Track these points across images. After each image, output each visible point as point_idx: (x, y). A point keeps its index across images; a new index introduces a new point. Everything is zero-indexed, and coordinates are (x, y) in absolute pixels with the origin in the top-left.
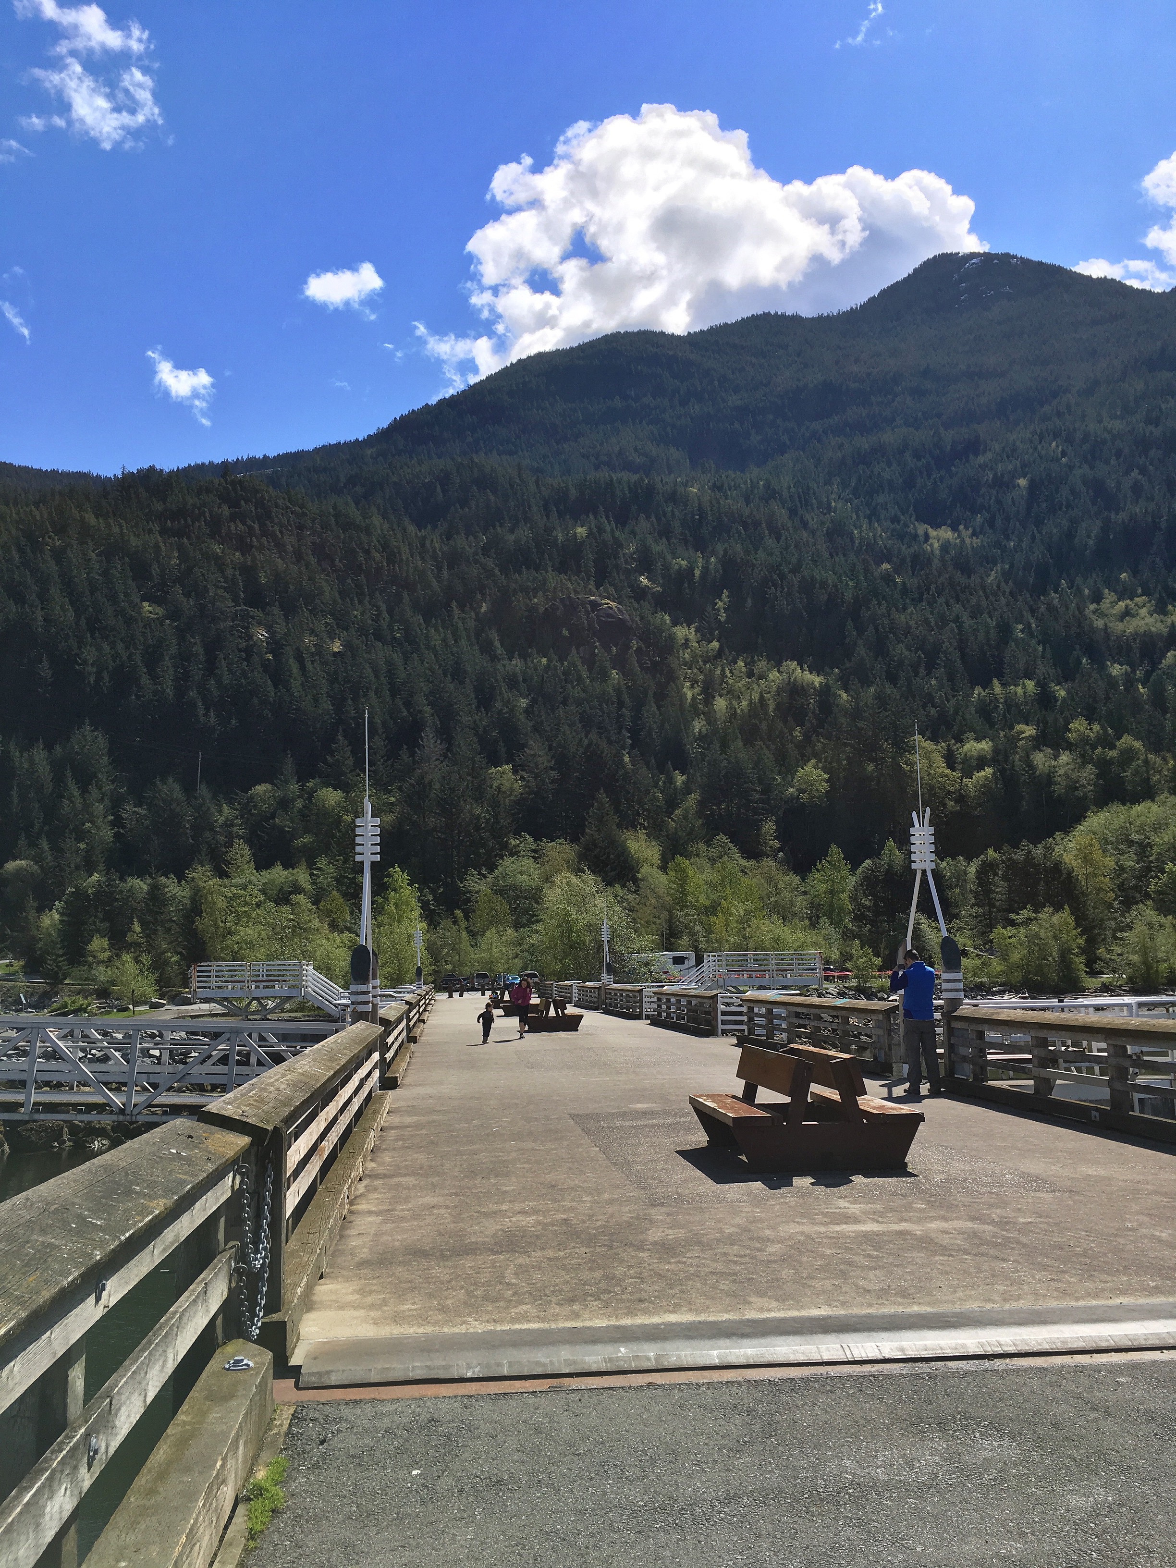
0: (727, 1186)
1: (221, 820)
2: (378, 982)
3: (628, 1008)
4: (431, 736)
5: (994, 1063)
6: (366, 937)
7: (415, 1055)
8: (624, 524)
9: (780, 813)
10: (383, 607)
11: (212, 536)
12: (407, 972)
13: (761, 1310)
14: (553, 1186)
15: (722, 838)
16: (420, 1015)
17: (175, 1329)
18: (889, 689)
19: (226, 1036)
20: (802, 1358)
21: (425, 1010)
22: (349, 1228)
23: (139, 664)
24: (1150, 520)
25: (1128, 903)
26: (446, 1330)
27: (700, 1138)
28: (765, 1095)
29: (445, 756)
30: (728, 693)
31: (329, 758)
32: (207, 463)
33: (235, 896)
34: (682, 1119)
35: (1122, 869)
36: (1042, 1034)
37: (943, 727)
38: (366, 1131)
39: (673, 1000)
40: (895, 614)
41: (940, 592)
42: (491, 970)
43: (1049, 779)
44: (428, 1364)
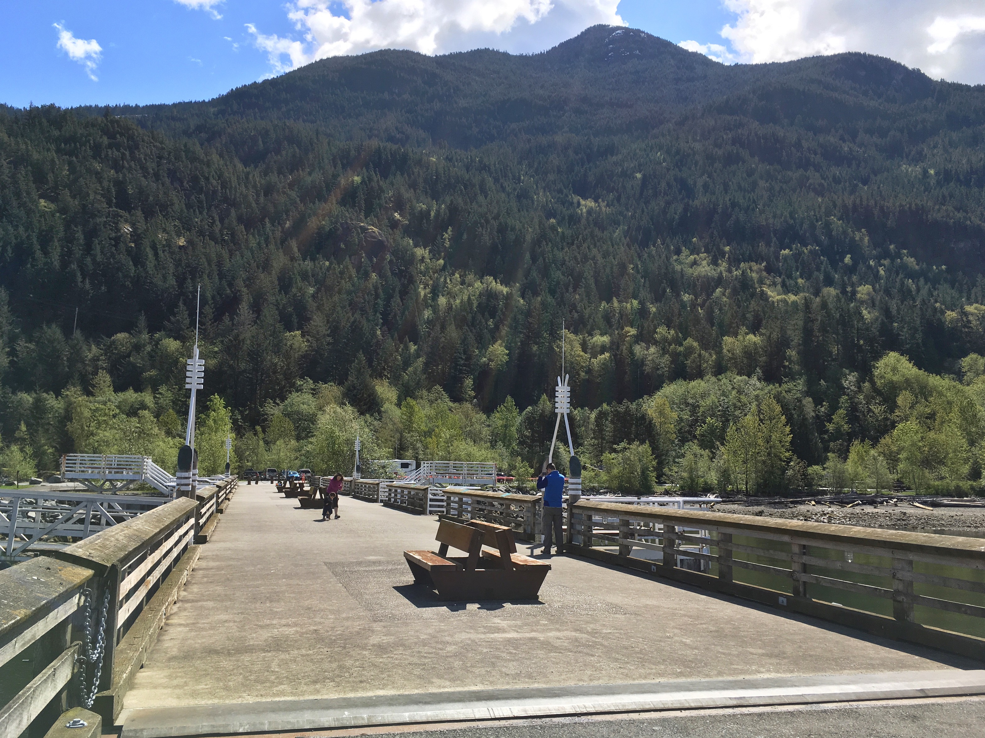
0: (424, 609)
1: (90, 356)
2: (197, 471)
3: (369, 495)
4: (246, 308)
5: (596, 535)
6: (190, 440)
7: (222, 521)
8: (386, 178)
9: (476, 374)
10: (217, 218)
11: (94, 158)
12: (219, 466)
13: (440, 687)
14: (309, 609)
15: (438, 387)
16: (227, 495)
17: (30, 699)
18: (550, 299)
19: (84, 504)
20: (462, 717)
21: (230, 492)
22: (164, 635)
23: (35, 242)
24: (712, 206)
25: (683, 441)
26: (227, 702)
27: (409, 579)
28: (454, 552)
29: (255, 322)
30: (448, 294)
31: (172, 318)
32: (94, 106)
33: (97, 410)
34: (399, 567)
35: (681, 420)
36: (626, 518)
37: (581, 326)
38: (181, 571)
39: (399, 490)
40: (556, 251)
41: (584, 240)
42: (278, 467)
43: (642, 363)
44: (214, 723)
